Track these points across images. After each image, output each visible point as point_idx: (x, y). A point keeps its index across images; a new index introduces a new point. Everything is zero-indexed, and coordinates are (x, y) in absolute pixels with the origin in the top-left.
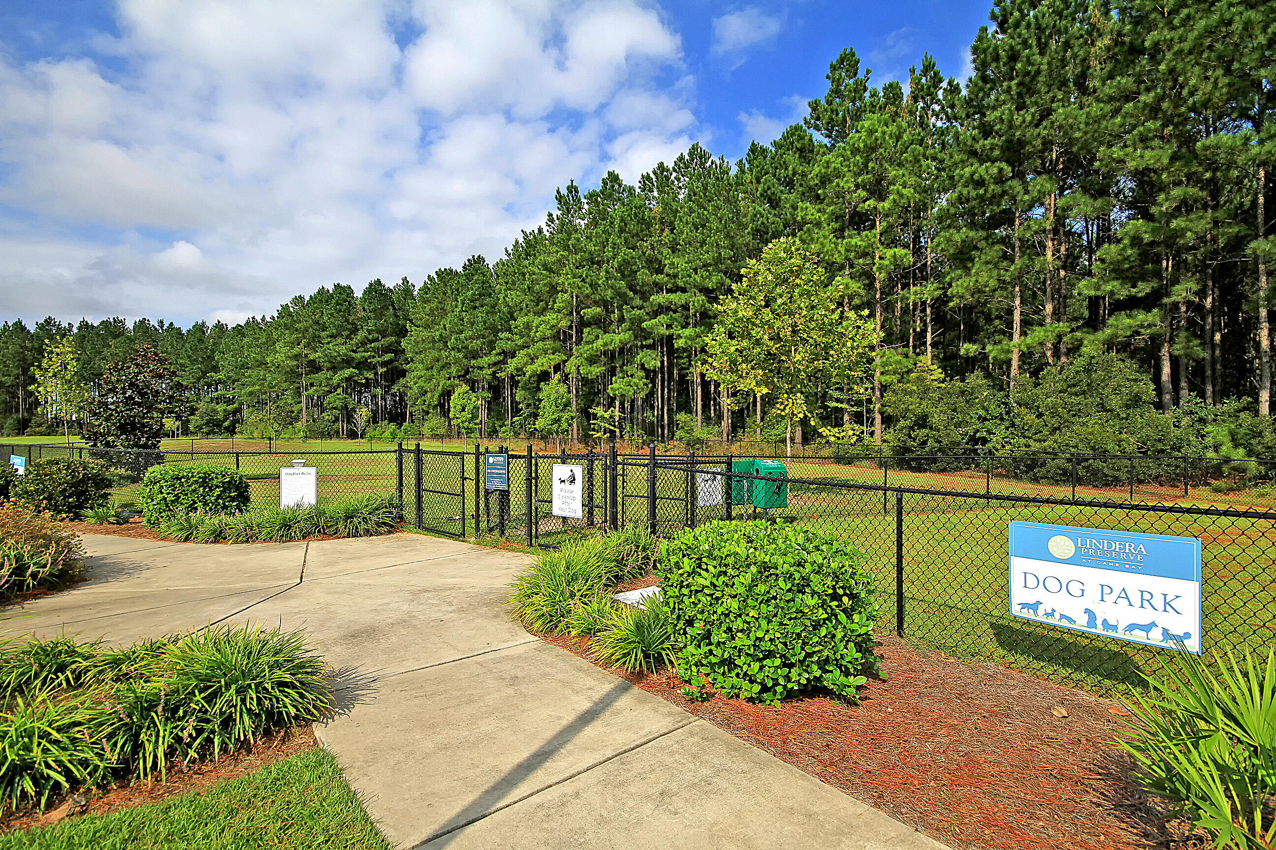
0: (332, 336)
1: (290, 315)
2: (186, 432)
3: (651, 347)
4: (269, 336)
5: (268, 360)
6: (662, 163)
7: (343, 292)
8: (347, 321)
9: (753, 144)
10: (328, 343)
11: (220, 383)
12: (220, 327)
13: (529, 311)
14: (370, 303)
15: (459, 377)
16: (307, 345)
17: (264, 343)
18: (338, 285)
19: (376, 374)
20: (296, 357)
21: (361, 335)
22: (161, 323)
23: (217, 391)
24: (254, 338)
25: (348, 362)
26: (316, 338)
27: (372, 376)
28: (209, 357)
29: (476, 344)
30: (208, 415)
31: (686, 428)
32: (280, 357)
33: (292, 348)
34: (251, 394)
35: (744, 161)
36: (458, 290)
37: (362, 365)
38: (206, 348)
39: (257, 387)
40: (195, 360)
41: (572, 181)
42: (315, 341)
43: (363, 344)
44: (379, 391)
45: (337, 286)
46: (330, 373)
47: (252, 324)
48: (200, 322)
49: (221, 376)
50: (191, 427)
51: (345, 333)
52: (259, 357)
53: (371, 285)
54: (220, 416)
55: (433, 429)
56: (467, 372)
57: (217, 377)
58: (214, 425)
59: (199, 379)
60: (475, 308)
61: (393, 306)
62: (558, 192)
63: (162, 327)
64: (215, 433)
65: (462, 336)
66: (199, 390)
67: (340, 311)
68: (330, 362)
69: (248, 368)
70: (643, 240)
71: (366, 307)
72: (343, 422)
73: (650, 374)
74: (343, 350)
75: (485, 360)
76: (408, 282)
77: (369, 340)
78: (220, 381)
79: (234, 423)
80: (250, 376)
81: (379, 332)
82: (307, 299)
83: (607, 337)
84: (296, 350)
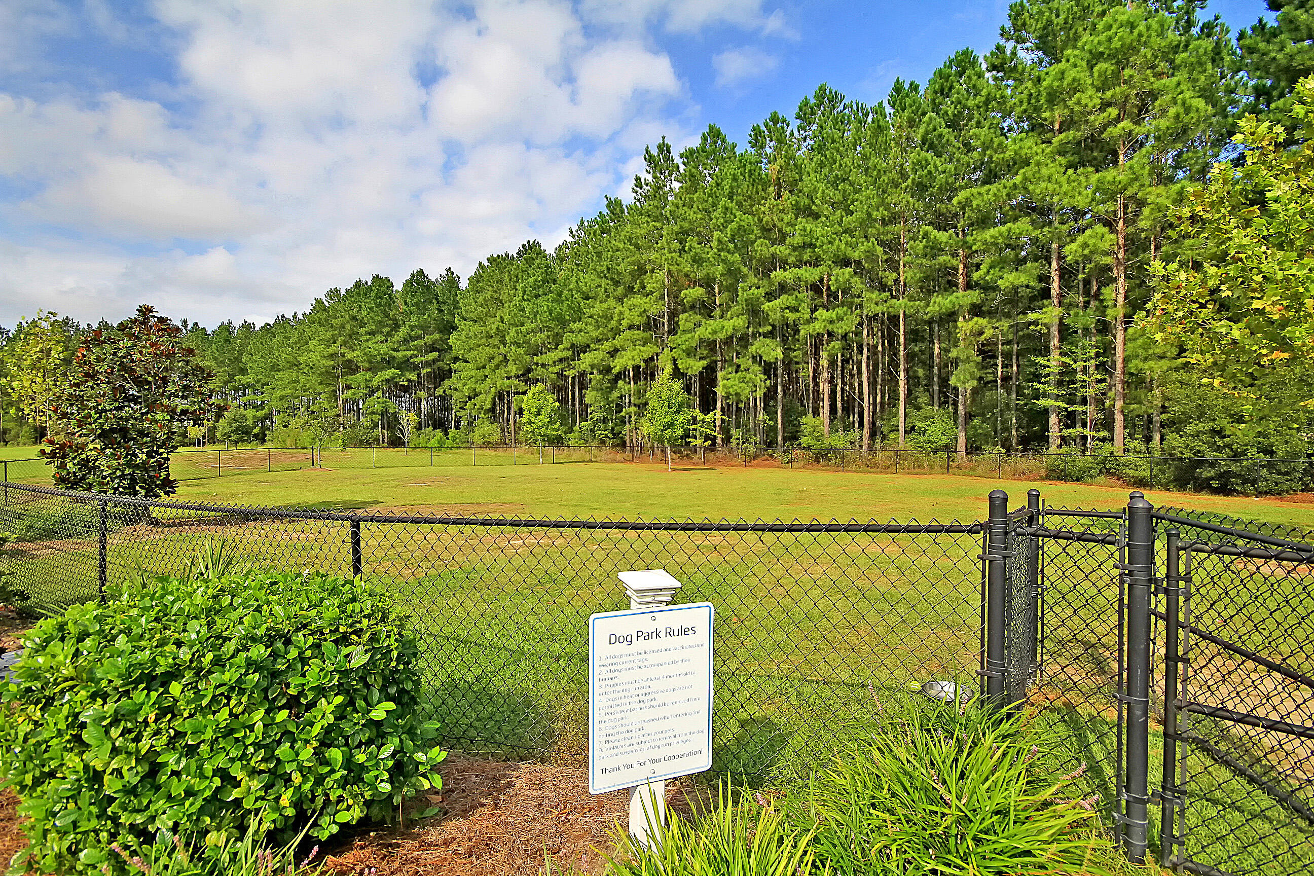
0: (372, 333)
1: (325, 310)
2: (213, 440)
3: (771, 334)
4: (302, 333)
5: (302, 359)
6: (775, 113)
7: (382, 283)
8: (387, 316)
9: (898, 81)
10: (367, 340)
11: (249, 387)
12: (247, 327)
13: (608, 296)
14: (413, 296)
15: (517, 377)
16: (344, 344)
17: (296, 343)
18: (377, 276)
19: (419, 375)
20: (332, 356)
21: (403, 331)
22: (185, 322)
23: (245, 395)
24: (285, 337)
25: (389, 362)
26: (353, 335)
27: (415, 378)
28: (236, 358)
29: (540, 337)
30: (237, 421)
31: (816, 434)
32: (314, 357)
33: (328, 347)
34: (282, 398)
35: (885, 104)
36: (517, 277)
37: (405, 365)
38: (234, 349)
39: (289, 391)
40: (221, 362)
41: (663, 138)
42: (351, 340)
43: (406, 341)
44: (422, 394)
45: (376, 278)
46: (368, 375)
47: (282, 321)
48: (226, 322)
49: (248, 379)
50: (218, 435)
51: (385, 330)
52: (290, 358)
53: (413, 276)
54: (250, 423)
55: (484, 436)
56: (529, 371)
57: (246, 379)
58: (243, 433)
59: (226, 383)
60: (537, 296)
61: (437, 299)
62: (647, 151)
63: (186, 327)
64: (243, 441)
65: (523, 329)
66: (226, 395)
67: (380, 304)
68: (370, 362)
69: (279, 370)
70: (759, 204)
71: (408, 300)
72: (383, 428)
73: (769, 369)
74: (384, 348)
75: (551, 357)
76: (453, 273)
77: (411, 337)
78: (250, 385)
79: (264, 429)
80: (281, 379)
81: (421, 327)
82: (343, 292)
83: (713, 324)
84: (333, 349)
